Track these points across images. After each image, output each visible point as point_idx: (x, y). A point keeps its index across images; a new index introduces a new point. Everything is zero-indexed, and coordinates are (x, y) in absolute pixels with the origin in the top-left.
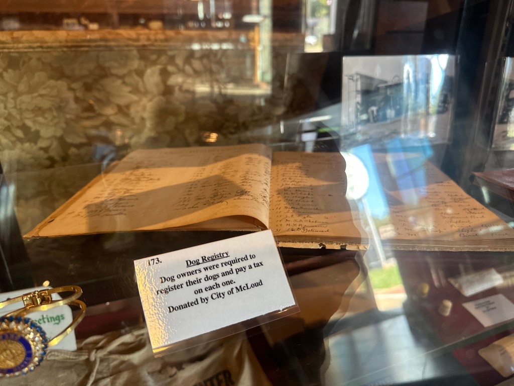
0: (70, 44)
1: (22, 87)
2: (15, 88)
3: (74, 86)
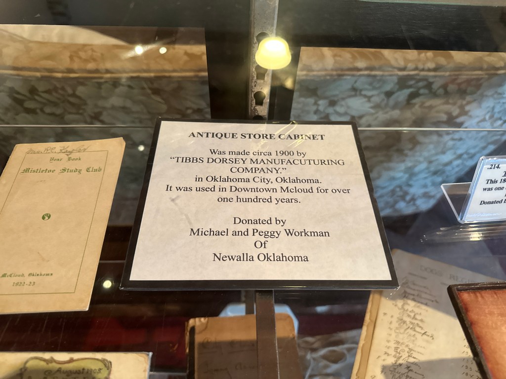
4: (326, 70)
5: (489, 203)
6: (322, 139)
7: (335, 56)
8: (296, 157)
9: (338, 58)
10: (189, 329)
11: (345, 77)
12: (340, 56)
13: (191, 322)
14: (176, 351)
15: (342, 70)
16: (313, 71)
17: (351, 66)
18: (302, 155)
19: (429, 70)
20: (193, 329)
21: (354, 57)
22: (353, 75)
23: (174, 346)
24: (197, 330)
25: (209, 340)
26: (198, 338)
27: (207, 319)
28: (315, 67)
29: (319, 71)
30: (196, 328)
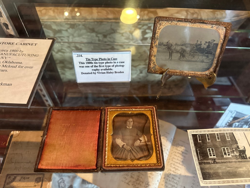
0: (98, 21)
1: (75, 35)
2: (73, 35)
3: (99, 35)
4: (94, 19)
5: (85, 73)
6: (35, 45)
7: (98, 12)
8: (19, 52)
9: (99, 14)
10: (10, 135)
11: (104, 23)
12: (101, 13)
13: (12, 132)
14: (4, 145)
15: (102, 19)
16: (87, 19)
17: (105, 17)
18: (22, 52)
19: (146, 20)
20: (12, 136)
21: (108, 13)
22: (108, 22)
23: (4, 143)
24: (14, 136)
25: (18, 141)
26: (13, 140)
27: (20, 132)
28: (88, 17)
29: (91, 19)
30: (13, 135)
